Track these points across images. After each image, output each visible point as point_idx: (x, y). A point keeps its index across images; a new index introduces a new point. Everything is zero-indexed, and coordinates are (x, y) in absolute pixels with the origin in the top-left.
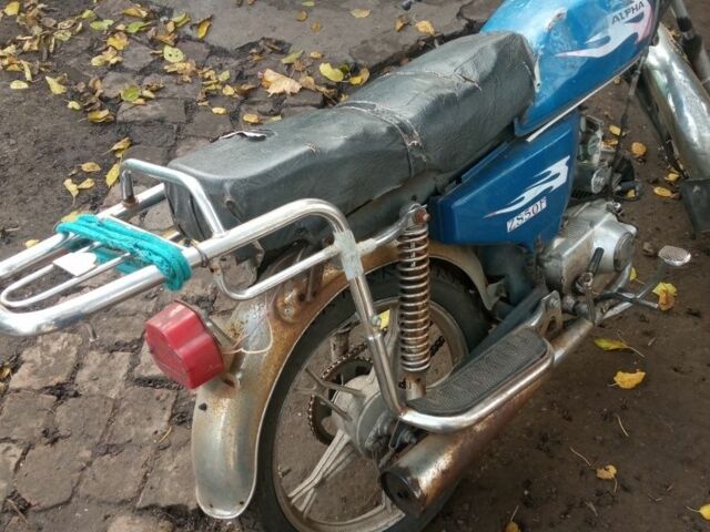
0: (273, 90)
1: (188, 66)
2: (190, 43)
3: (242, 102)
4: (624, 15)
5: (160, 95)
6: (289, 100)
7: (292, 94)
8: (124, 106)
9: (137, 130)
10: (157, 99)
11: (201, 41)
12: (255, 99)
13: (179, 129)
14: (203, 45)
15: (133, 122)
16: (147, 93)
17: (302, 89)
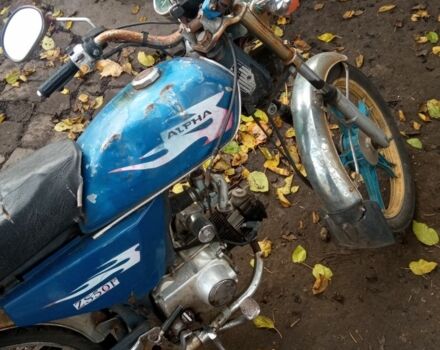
0: (105, 74)
1: (55, 52)
2: (61, 33)
3: (81, 84)
4: (182, 128)
5: (32, 78)
6: (113, 82)
7: (116, 78)
8: (7, 88)
9: (11, 107)
10: (28, 81)
11: (69, 31)
12: (91, 81)
13: (35, 106)
14: (69, 35)
15: (8, 102)
16: (23, 78)
17: (123, 73)
